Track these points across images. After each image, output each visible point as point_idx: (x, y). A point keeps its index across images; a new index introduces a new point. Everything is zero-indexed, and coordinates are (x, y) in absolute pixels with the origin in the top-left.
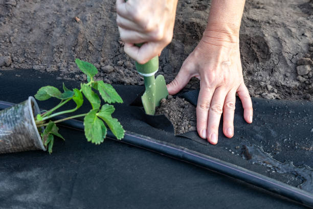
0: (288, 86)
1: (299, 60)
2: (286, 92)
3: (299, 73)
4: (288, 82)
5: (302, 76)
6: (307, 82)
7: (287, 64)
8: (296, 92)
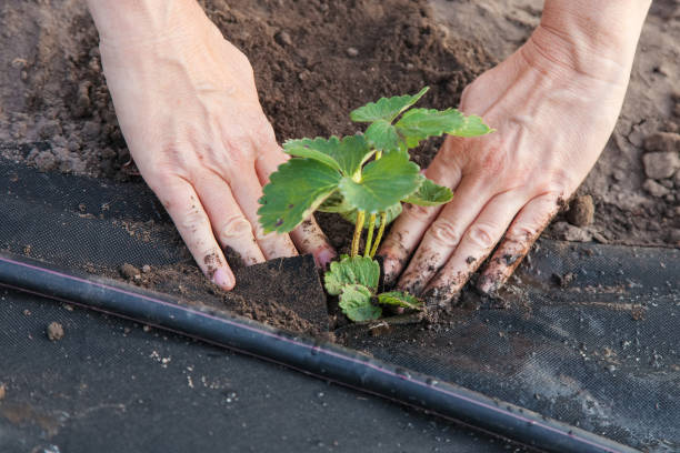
0: (620, 206)
1: (651, 139)
2: (617, 221)
3: (649, 172)
4: (621, 196)
5: (658, 181)
6: (671, 198)
7: (618, 147)
8: (642, 224)
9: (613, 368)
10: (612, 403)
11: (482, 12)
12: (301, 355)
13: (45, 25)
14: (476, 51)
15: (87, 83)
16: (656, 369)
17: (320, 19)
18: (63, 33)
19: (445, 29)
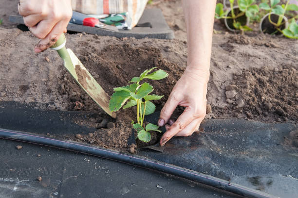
0: (220, 107)
1: (227, 87)
2: (219, 111)
3: (227, 96)
4: (220, 104)
5: (230, 99)
6: (234, 103)
7: (218, 90)
8: (226, 112)
9: (220, 153)
10: (220, 164)
11: (176, 54)
12: (127, 159)
13: (51, 69)
14: (175, 66)
15: (64, 84)
16: (233, 153)
17: (129, 60)
18: (56, 71)
19: (166, 60)
